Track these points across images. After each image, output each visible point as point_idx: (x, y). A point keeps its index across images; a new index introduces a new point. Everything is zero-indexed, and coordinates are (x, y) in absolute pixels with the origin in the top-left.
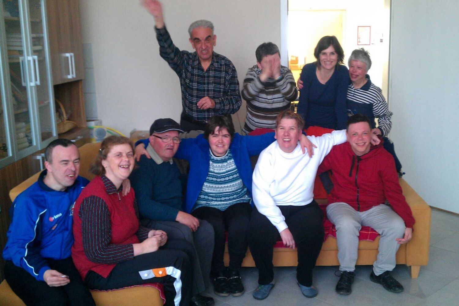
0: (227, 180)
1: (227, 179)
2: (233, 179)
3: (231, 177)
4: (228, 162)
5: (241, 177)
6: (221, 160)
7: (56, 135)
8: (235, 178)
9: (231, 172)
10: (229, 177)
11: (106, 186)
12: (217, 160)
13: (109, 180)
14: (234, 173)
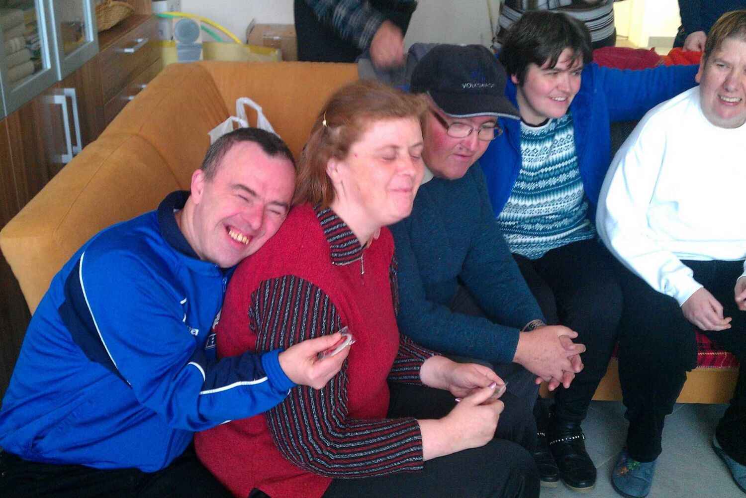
0: (553, 186)
1: (553, 181)
2: (567, 181)
3: (563, 178)
4: (557, 138)
5: (582, 177)
6: (541, 135)
7: (94, 38)
8: (573, 179)
9: (563, 164)
10: (557, 176)
11: (330, 240)
12: (532, 136)
13: (339, 221)
14: (571, 167)
